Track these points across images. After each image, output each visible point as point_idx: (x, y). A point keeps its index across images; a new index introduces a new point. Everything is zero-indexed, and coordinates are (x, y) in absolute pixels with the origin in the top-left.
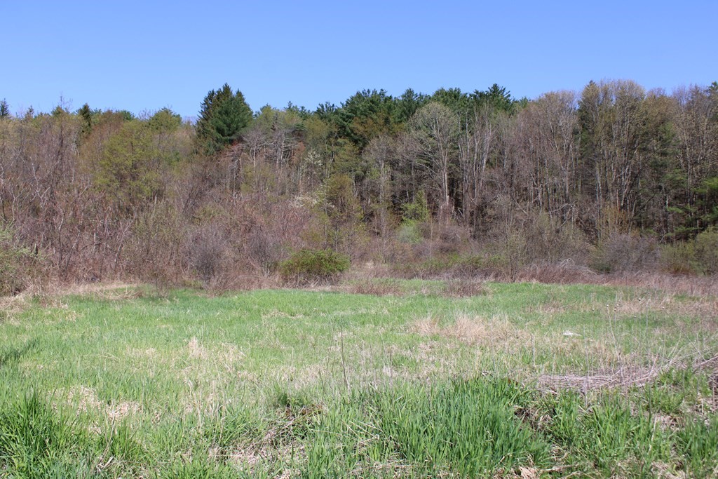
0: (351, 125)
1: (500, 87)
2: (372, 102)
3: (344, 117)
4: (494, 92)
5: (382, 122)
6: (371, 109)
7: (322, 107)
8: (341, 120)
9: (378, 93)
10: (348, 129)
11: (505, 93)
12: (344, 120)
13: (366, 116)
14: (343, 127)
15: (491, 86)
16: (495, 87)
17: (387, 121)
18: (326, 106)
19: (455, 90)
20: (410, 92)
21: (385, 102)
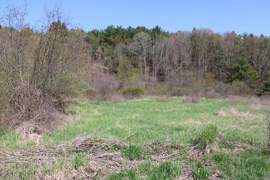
0: (109, 39)
1: (159, 27)
2: (117, 30)
3: (106, 35)
4: (157, 29)
5: (121, 38)
6: (117, 33)
7: (94, 30)
8: (104, 36)
9: (119, 27)
10: (108, 40)
11: (160, 29)
12: (106, 36)
13: (115, 35)
14: (106, 39)
15: (156, 26)
16: (157, 27)
17: (123, 37)
18: (96, 30)
19: (144, 27)
20: (130, 27)
21: (122, 30)
